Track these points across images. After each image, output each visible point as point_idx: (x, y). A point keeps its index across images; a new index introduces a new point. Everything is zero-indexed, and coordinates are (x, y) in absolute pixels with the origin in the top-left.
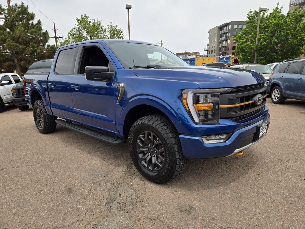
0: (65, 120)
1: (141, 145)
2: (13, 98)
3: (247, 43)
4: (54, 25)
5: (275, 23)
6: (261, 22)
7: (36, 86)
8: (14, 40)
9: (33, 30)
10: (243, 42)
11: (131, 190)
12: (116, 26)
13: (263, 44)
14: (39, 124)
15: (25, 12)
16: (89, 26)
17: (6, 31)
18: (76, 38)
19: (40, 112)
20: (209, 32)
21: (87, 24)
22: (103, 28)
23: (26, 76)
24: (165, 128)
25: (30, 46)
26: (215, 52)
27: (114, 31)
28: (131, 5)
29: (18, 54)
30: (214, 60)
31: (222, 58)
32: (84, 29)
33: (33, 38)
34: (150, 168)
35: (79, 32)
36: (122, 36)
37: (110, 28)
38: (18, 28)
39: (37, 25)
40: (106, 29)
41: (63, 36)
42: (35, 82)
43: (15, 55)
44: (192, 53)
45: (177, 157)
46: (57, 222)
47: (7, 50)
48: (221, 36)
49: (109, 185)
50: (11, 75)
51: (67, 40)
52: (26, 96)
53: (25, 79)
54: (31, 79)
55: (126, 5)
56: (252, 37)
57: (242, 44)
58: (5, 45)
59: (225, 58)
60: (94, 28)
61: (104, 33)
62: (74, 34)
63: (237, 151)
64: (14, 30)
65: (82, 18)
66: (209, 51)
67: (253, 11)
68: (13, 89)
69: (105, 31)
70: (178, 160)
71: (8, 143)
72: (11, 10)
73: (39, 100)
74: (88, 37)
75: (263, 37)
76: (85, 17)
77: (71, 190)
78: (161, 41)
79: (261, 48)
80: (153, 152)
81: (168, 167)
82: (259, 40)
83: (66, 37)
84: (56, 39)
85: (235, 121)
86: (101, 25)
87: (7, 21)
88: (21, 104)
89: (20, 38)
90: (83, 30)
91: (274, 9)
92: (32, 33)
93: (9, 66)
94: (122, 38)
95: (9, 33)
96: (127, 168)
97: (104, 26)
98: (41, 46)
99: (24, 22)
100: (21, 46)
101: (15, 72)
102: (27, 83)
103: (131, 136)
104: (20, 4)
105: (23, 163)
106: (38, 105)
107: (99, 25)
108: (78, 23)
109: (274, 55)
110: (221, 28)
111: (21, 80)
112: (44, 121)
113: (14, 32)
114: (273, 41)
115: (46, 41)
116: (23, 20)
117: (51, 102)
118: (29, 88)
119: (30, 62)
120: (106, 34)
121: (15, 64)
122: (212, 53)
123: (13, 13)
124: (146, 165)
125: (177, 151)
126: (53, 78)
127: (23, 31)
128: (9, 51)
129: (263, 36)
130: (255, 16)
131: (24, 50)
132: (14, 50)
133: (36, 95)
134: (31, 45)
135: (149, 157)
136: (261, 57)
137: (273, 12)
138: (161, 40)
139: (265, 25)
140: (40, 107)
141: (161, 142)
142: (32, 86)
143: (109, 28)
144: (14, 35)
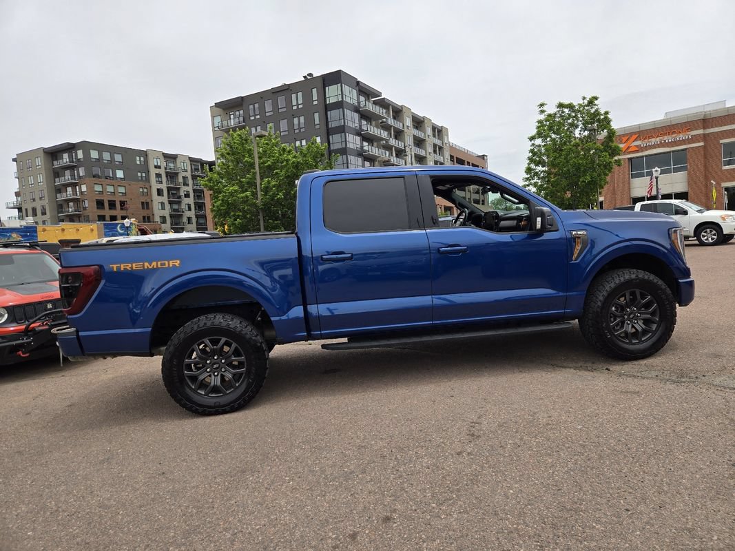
20: (14, 160)
30: (92, 230)
66: (23, 210)
122: (35, 215)
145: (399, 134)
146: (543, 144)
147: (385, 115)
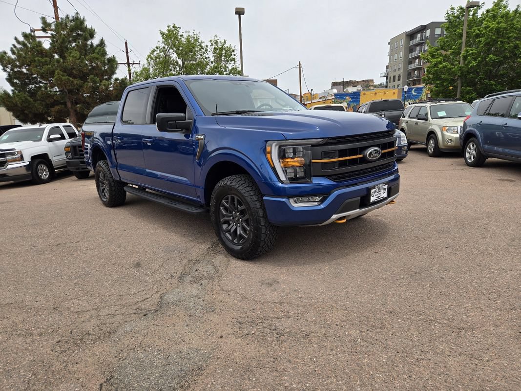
0: (137, 187)
1: (224, 212)
2: (67, 160)
3: (444, 64)
4: (126, 43)
5: (492, 29)
6: (470, 26)
7: (99, 141)
8: (65, 72)
9: (92, 55)
10: (436, 61)
11: (211, 266)
12: (223, 41)
13: (471, 65)
14: (103, 194)
15: (81, 27)
16: (180, 43)
17: (54, 58)
18: (160, 64)
19: (104, 176)
20: (389, 44)
21: (177, 40)
22: (203, 45)
23: (86, 128)
24: (249, 189)
25: (89, 80)
26: (399, 80)
27: (222, 49)
28: (244, 9)
29: (72, 92)
30: (394, 93)
31: (406, 90)
32: (172, 49)
33: (93, 68)
34: (235, 241)
35: (165, 54)
36: (234, 57)
37: (215, 45)
38: (71, 53)
39: (99, 48)
40: (207, 46)
41: (140, 61)
42: (97, 136)
43: (68, 95)
44: (360, 81)
45: (263, 224)
46: (122, 291)
47: (56, 87)
48: (411, 50)
49: (185, 261)
50: (64, 126)
51: (146, 68)
52: (85, 156)
53: (83, 131)
54: (91, 132)
55: (236, 8)
56: (453, 52)
57: (436, 65)
58: (52, 80)
59: (415, 91)
60: (189, 46)
61: (204, 53)
62: (156, 58)
63: (334, 216)
64: (65, 57)
65: (169, 31)
66: (389, 78)
67: (456, 7)
68: (67, 147)
69: (207, 50)
70: (264, 227)
71: (64, 218)
72: (61, 25)
73: (103, 160)
74: (178, 60)
75: (472, 53)
76: (173, 29)
77: (139, 265)
78: (300, 64)
79: (468, 72)
80: (238, 220)
81: (253, 236)
82: (465, 58)
83: (144, 62)
84: (129, 66)
85: (333, 180)
86: (200, 41)
87: (55, 43)
88: (78, 169)
89: (74, 68)
90: (171, 51)
91: (494, 2)
92: (91, 61)
93: (60, 112)
94: (234, 61)
95: (58, 61)
96: (212, 245)
97: (204, 42)
98: (106, 79)
99: (79, 43)
100: (75, 82)
101: (68, 121)
102: (86, 138)
103: (213, 202)
104: (74, 15)
105: (83, 238)
106: (101, 167)
107: (197, 40)
108: (163, 38)
109: (492, 85)
110: (411, 35)
111: (77, 133)
112: (110, 190)
113: (65, 59)
114: (489, 60)
115: (113, 73)
116: (78, 40)
117: (117, 163)
118: (89, 145)
119: (89, 105)
120: (207, 56)
121: (68, 109)
122: (394, 81)
123: (63, 29)
124: (230, 238)
125: (262, 217)
126: (120, 129)
127: (78, 58)
128: (59, 88)
129: (473, 50)
130: (461, 16)
131: (81, 87)
132: (66, 87)
133: (98, 153)
134: (91, 80)
135: (235, 227)
136: (468, 88)
137: (493, 7)
138: (300, 62)
139: (477, 32)
140: (104, 169)
141: (245, 207)
142: (93, 141)
143: (212, 45)
144: (65, 64)
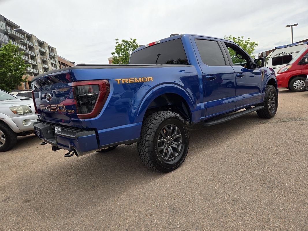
145: (31, 48)
146: (118, 56)
147: (23, 38)
